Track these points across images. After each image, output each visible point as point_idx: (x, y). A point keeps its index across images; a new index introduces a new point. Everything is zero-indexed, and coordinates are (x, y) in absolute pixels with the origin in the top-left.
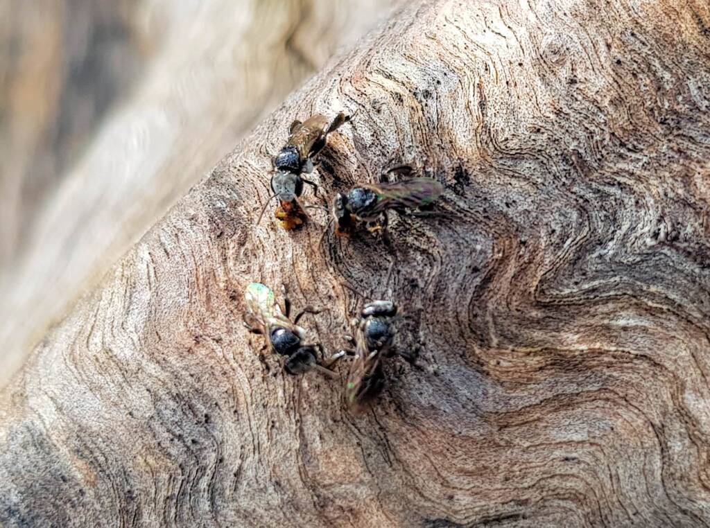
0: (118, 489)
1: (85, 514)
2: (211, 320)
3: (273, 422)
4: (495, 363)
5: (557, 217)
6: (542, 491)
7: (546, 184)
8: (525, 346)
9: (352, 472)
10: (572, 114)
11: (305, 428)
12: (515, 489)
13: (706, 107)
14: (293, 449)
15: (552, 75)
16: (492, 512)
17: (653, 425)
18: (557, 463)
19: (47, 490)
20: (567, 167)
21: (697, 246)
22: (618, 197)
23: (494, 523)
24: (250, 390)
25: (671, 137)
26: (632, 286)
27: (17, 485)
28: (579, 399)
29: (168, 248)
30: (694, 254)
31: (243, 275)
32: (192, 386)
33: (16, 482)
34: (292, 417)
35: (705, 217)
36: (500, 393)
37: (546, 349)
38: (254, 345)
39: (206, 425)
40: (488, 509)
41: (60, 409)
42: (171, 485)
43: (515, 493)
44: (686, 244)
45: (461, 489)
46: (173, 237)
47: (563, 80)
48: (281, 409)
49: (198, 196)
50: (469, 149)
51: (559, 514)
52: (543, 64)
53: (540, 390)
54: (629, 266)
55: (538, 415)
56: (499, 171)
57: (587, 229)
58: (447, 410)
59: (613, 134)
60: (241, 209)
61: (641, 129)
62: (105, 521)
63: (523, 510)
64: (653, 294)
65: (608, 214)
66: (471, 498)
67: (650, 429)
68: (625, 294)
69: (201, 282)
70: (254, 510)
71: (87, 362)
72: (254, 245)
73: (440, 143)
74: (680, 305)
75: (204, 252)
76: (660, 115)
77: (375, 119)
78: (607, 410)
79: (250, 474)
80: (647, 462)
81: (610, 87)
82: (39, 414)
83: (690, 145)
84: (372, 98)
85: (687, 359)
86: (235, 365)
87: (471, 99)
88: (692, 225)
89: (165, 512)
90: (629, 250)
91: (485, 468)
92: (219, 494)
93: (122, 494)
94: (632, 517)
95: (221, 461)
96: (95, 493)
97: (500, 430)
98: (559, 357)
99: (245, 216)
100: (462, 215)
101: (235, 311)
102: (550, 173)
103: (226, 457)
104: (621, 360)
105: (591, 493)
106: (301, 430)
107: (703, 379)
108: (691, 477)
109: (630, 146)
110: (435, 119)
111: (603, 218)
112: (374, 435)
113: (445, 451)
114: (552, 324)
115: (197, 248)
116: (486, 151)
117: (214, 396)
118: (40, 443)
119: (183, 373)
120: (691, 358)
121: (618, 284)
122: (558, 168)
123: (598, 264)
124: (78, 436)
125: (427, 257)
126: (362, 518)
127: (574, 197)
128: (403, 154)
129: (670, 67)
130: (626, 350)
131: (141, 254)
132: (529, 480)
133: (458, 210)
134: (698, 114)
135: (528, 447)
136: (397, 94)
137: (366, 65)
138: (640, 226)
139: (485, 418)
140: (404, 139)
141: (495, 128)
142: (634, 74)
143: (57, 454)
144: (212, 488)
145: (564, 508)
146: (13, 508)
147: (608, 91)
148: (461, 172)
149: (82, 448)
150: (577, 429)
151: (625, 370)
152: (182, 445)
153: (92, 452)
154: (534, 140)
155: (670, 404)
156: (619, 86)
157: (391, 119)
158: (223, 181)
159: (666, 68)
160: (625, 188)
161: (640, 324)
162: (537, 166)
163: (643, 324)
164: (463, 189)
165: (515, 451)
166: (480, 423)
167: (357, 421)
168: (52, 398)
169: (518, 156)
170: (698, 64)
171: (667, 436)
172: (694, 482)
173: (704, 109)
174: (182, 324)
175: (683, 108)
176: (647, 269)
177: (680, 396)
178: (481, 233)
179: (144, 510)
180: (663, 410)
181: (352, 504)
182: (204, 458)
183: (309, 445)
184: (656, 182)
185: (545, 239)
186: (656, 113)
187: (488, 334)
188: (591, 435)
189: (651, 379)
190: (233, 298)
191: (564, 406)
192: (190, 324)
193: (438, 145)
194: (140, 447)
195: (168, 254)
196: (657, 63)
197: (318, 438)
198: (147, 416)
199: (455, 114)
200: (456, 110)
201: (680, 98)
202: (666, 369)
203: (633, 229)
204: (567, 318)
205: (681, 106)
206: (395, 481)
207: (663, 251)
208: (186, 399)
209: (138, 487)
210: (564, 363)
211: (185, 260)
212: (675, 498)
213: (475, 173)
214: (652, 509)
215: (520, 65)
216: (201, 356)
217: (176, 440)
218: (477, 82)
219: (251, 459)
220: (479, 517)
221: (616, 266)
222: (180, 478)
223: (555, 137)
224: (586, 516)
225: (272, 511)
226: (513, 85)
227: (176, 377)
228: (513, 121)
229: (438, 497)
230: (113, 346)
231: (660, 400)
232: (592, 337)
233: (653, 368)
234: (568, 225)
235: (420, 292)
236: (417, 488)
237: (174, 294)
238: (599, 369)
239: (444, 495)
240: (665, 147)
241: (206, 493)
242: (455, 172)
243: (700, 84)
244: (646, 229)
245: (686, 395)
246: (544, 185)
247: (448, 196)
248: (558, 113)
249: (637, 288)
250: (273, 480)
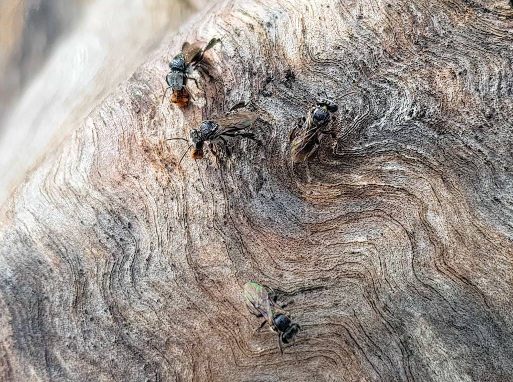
0: (74, 268)
1: (53, 284)
2: (133, 165)
3: (171, 228)
4: (310, 193)
5: (349, 103)
6: (338, 273)
7: (343, 81)
8: (329, 183)
9: (220, 259)
10: (360, 38)
11: (191, 232)
12: (321, 271)
13: (443, 34)
14: (183, 245)
15: (347, 13)
16: (306, 285)
17: (407, 232)
18: (347, 255)
19: (30, 269)
20: (356, 71)
21: (436, 121)
22: (388, 90)
23: (307, 292)
24: (156, 208)
25: (421, 53)
26: (395, 145)
27: (10, 266)
28: (362, 216)
29: (106, 120)
30: (434, 125)
31: (153, 137)
32: (121, 205)
33: (10, 264)
34: (183, 225)
35: (442, 103)
36: (313, 211)
37: (341, 184)
38: (159, 180)
39: (129, 229)
40: (304, 283)
41: (37, 220)
42: (107, 266)
43: (321, 273)
44: (429, 120)
45: (287, 270)
46: (109, 114)
47: (354, 16)
48: (175, 220)
49: (124, 88)
50: (295, 59)
51: (348, 287)
52: (342, 7)
53: (337, 210)
54: (394, 133)
55: (336, 225)
56: (314, 73)
57: (368, 110)
58: (279, 222)
59: (385, 50)
60: (152, 96)
61: (403, 48)
62: (66, 288)
63: (326, 284)
64: (409, 150)
65: (381, 101)
66: (293, 276)
67: (406, 234)
68: (391, 150)
69: (126, 141)
70: (159, 282)
71: (54, 190)
72: (159, 118)
73: (277, 55)
74: (425, 157)
75: (128, 122)
76: (415, 38)
77: (236, 40)
78: (379, 223)
79: (156, 259)
80: (403, 255)
81: (384, 21)
82: (24, 223)
83: (433, 58)
84: (235, 27)
85: (429, 191)
86: (147, 193)
87: (297, 28)
88: (433, 108)
89: (103, 282)
90: (394, 122)
91: (303, 258)
92: (137, 272)
93: (77, 272)
94: (393, 289)
95: (138, 251)
96: (60, 270)
97: (312, 234)
98: (350, 190)
99: (154, 100)
100: (290, 100)
101: (148, 159)
102: (345, 75)
103: (141, 249)
104: (388, 192)
105: (369, 274)
106: (188, 232)
107: (439, 204)
108: (431, 264)
109: (396, 59)
110: (274, 41)
111: (378, 103)
112: (234, 236)
113: (278, 247)
114: (345, 168)
115: (124, 120)
116: (306, 61)
117: (134, 212)
118: (25, 241)
119: (115, 197)
120: (431, 190)
121: (387, 144)
122: (350, 71)
123: (374, 131)
124: (49, 236)
125: (268, 126)
126: (225, 288)
127: (360, 89)
128: (254, 62)
129: (421, 9)
130: (391, 185)
131: (88, 124)
132: (330, 265)
133: (287, 98)
134: (439, 39)
135: (329, 245)
136: (250, 24)
137: (231, 6)
138: (401, 108)
139: (303, 227)
140: (254, 53)
141: (312, 46)
142: (398, 13)
143: (35, 247)
144: (132, 268)
145: (351, 283)
146: (8, 280)
147: (383, 24)
148: (290, 74)
149: (52, 243)
150: (360, 234)
151: (391, 198)
152: (114, 241)
153: (57, 246)
154: (336, 54)
155: (418, 218)
156: (390, 21)
157: (247, 40)
158: (140, 78)
159: (419, 9)
160: (392, 84)
161: (400, 169)
162: (337, 70)
163: (402, 169)
164: (291, 84)
165: (322, 247)
166: (299, 230)
167: (223, 228)
168: (32, 213)
169: (326, 64)
170: (439, 7)
171: (416, 239)
172: (432, 267)
173: (442, 35)
174: (114, 167)
175: (429, 35)
176: (405, 135)
177: (424, 214)
178: (302, 112)
179: (90, 282)
180: (413, 222)
181: (219, 279)
182: (128, 250)
183: (193, 242)
184: (411, 81)
185: (342, 116)
186: (412, 37)
187: (306, 175)
188: (369, 238)
189: (407, 203)
190: (146, 151)
191: (352, 220)
192: (119, 167)
193: (276, 57)
194: (88, 243)
195: (105, 124)
196: (413, 6)
197: (199, 238)
198: (92, 223)
199: (286, 37)
200: (287, 35)
201: (427, 29)
202: (416, 197)
203: (396, 110)
204: (355, 165)
205: (428, 33)
206: (247, 265)
207: (415, 124)
208: (117, 213)
209: (87, 267)
210: (352, 193)
211: (116, 127)
212: (420, 277)
213: (298, 75)
214: (406, 284)
215: (328, 7)
216: (126, 187)
217: (110, 239)
218: (301, 17)
219: (157, 251)
220: (298, 288)
221: (386, 133)
222: (113, 261)
223: (349, 52)
224: (365, 288)
225: (169, 283)
226: (323, 19)
227: (111, 200)
228: (323, 42)
229: (273, 276)
230: (70, 181)
231: (412, 217)
232: (370, 177)
233: (408, 196)
234: (356, 107)
235: (263, 148)
236: (260, 270)
237: (109, 149)
238: (374, 197)
239: (277, 274)
240: (417, 59)
241: (129, 271)
242: (286, 73)
243: (440, 20)
244: (405, 110)
245: (428, 214)
246: (341, 82)
247: (282, 88)
248: (351, 37)
249: (399, 147)
250: (171, 263)
